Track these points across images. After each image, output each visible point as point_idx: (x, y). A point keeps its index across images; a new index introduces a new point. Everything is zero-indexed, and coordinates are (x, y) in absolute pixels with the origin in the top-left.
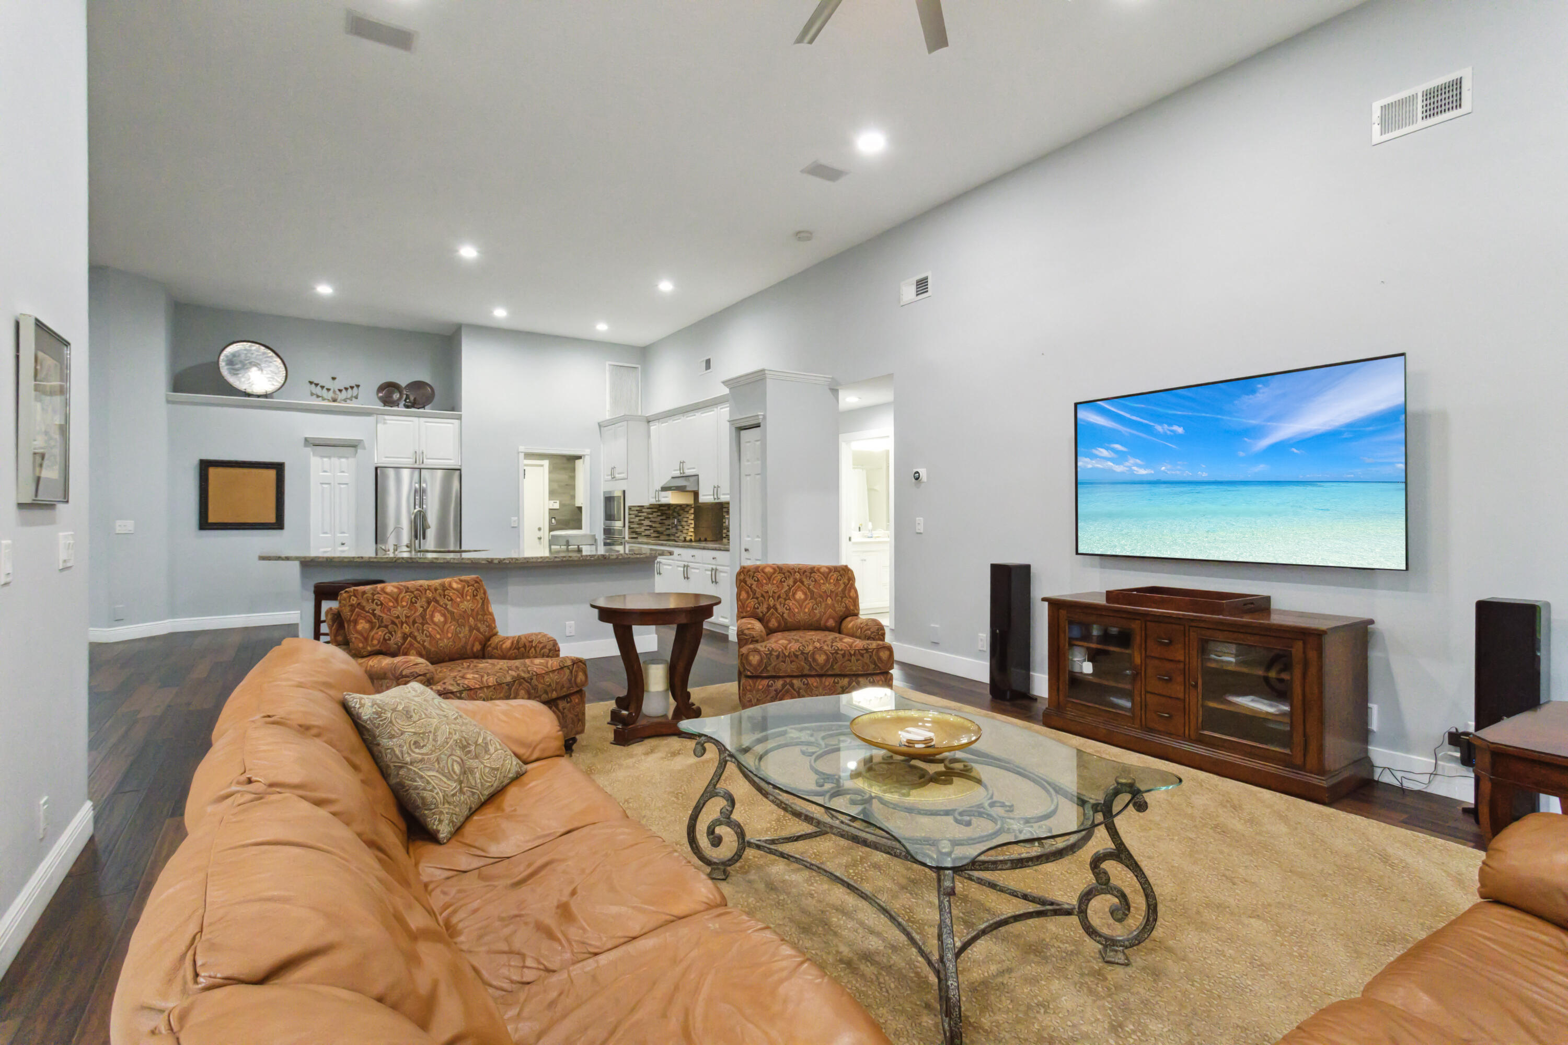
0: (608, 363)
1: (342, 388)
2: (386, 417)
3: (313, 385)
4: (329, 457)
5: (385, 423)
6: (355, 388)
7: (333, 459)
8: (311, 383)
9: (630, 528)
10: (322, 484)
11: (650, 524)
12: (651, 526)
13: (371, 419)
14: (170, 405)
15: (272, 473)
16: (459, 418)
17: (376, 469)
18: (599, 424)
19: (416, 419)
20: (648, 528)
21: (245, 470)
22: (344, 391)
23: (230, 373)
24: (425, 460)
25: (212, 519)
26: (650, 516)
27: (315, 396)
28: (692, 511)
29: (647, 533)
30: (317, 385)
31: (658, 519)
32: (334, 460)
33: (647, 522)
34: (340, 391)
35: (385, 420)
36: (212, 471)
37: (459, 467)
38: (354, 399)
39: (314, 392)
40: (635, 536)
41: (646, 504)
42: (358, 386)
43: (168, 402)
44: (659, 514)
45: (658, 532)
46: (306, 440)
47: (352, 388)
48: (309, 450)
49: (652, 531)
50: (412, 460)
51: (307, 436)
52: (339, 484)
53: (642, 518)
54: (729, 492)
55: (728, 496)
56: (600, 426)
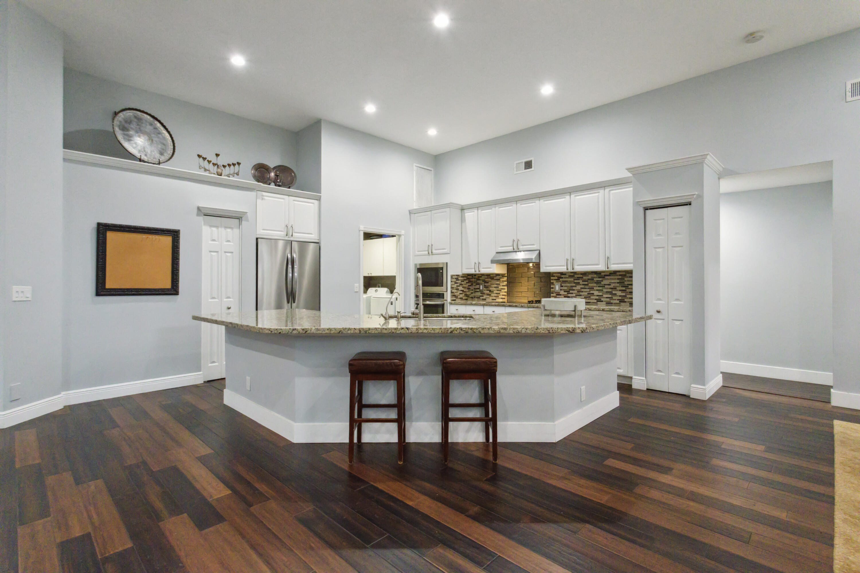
0: (415, 164)
1: (225, 164)
2: (264, 194)
3: (201, 159)
4: (217, 227)
5: (262, 199)
6: (237, 166)
7: (220, 229)
8: (199, 156)
9: (452, 292)
10: (210, 251)
11: (463, 289)
12: (463, 291)
13: (253, 194)
14: (66, 164)
15: (168, 240)
16: (319, 199)
17: (257, 239)
18: (409, 211)
19: (286, 197)
20: (461, 292)
21: (144, 236)
22: (227, 167)
23: (124, 139)
24: (293, 234)
25: (108, 286)
26: (463, 283)
27: (203, 169)
28: (505, 279)
29: (461, 296)
30: (204, 159)
31: (466, 286)
32: (222, 230)
33: (461, 288)
34: (224, 166)
35: (263, 196)
36: (110, 235)
37: (317, 241)
38: (235, 175)
39: (202, 165)
40: (454, 298)
41: (460, 273)
42: (239, 164)
43: (65, 160)
44: (467, 281)
45: (466, 295)
46: (199, 209)
47: (234, 165)
48: (201, 218)
49: (463, 295)
50: (283, 233)
51: (200, 206)
52: (225, 252)
53: (458, 284)
54: (632, 261)
55: (632, 265)
56: (410, 212)
